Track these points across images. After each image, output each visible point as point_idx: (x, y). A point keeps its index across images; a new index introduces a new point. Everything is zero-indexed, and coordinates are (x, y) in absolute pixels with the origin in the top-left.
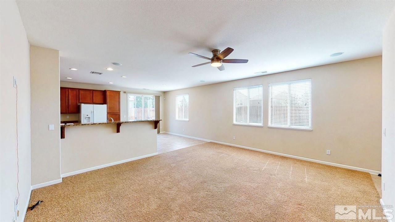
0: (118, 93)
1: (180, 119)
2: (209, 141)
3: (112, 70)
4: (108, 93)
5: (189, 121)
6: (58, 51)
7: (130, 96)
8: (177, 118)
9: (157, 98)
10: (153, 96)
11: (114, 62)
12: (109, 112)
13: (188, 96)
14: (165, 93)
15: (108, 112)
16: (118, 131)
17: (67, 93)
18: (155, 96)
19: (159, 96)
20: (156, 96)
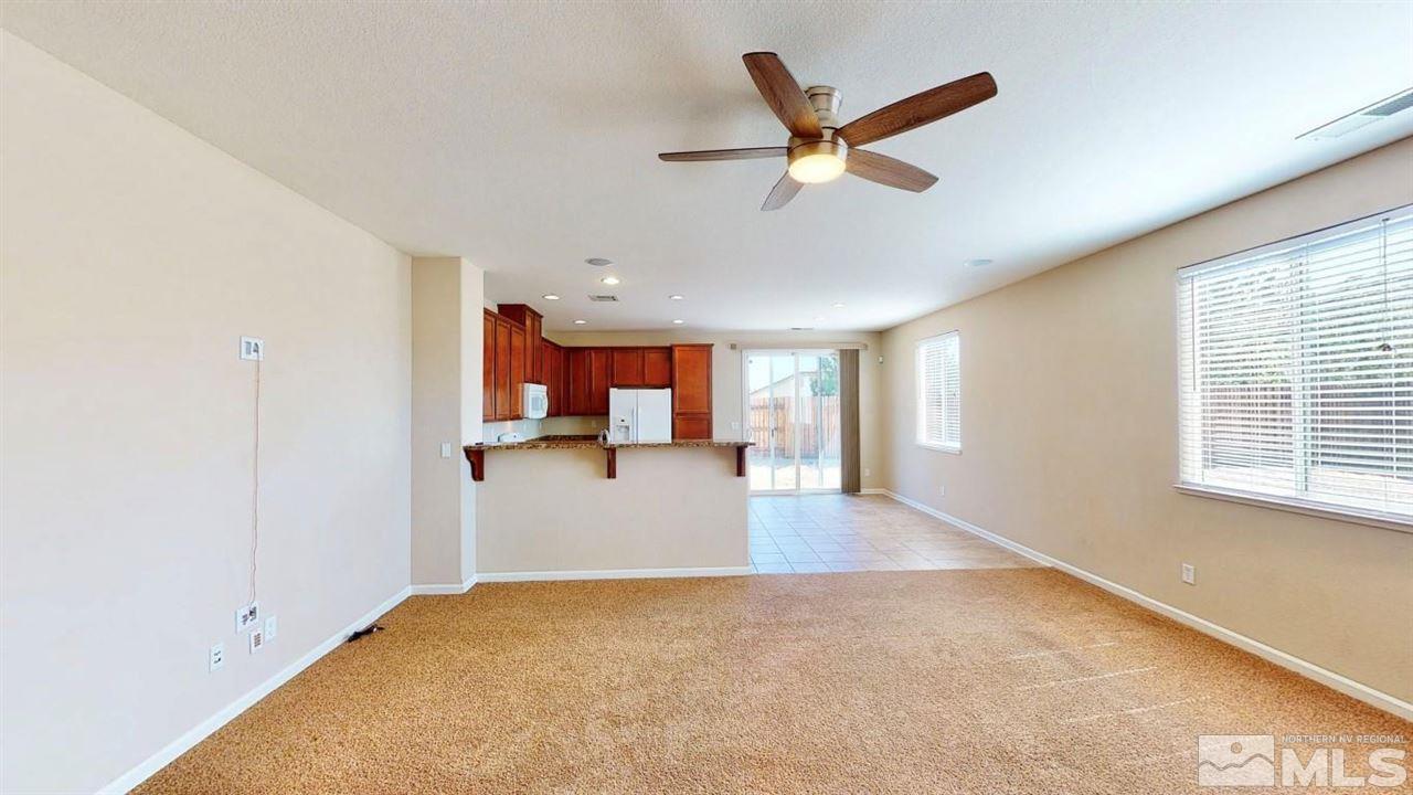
0: (706, 349)
1: (934, 443)
2: (1046, 561)
3: (617, 282)
4: (677, 354)
5: (961, 452)
6: (459, 258)
7: (750, 358)
8: (923, 437)
9: (850, 359)
10: (832, 351)
11: (592, 257)
12: (682, 411)
13: (957, 338)
14: (881, 335)
15: (677, 410)
16: (611, 474)
17: (587, 361)
18: (838, 353)
19: (858, 351)
20: (841, 351)
